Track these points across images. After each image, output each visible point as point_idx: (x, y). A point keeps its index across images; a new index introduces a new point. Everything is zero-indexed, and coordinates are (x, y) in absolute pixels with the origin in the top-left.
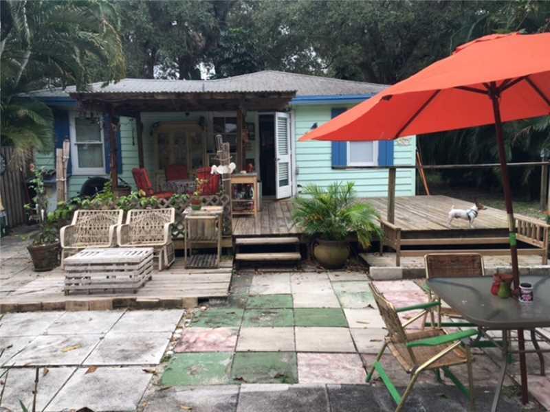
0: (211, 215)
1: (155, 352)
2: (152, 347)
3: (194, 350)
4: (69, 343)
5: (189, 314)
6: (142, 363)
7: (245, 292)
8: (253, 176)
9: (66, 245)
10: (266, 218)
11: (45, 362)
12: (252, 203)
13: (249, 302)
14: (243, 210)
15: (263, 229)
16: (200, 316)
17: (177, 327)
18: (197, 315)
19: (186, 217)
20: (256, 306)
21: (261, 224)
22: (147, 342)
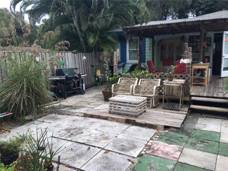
0: (177, 84)
1: (136, 150)
2: (136, 147)
3: (155, 154)
4: (103, 136)
5: (159, 133)
6: (129, 155)
7: (192, 126)
8: (206, 65)
9: (113, 92)
10: (212, 87)
11: (91, 143)
12: (205, 79)
13: (193, 133)
14: (199, 82)
15: (209, 93)
16: (164, 135)
17: (151, 139)
18: (163, 134)
19: (164, 84)
20: (196, 136)
21: (208, 90)
22: (134, 144)
